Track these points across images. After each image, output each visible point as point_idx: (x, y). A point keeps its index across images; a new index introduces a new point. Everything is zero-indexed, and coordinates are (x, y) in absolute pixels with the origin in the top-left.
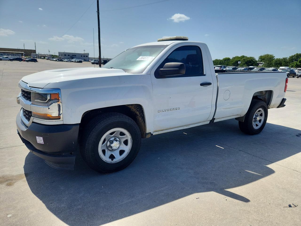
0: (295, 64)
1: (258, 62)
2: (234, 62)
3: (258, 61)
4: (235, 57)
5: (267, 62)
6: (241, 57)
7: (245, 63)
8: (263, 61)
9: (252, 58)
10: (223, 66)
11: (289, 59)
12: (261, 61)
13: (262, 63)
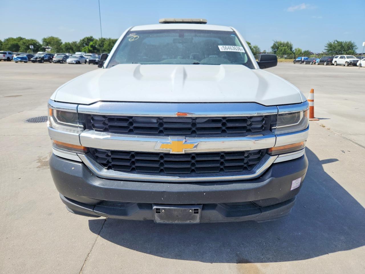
0: (87, 49)
1: (43, 47)
2: (10, 46)
3: (43, 45)
4: (7, 38)
5: (55, 46)
6: (17, 39)
7: (26, 47)
8: (49, 45)
9: (35, 40)
10: (7, 52)
11: (79, 43)
12: (47, 45)
13: (50, 48)
